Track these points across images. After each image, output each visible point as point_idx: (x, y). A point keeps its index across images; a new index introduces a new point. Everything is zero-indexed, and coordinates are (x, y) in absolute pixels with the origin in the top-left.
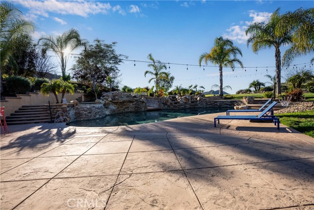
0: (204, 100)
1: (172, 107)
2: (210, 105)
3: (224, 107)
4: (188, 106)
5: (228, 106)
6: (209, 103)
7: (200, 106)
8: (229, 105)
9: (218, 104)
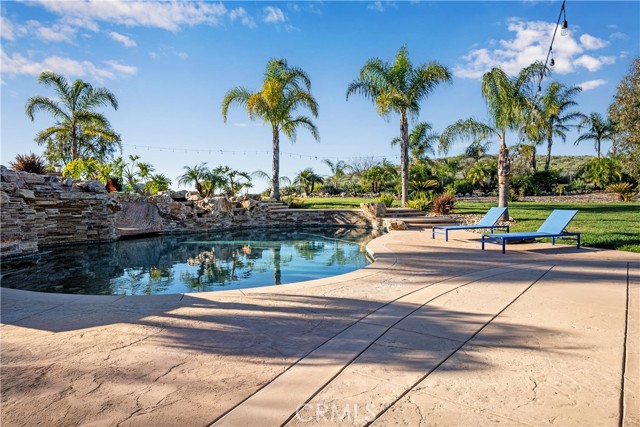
0: (263, 208)
1: (191, 225)
2: (276, 220)
3: (308, 226)
4: (228, 223)
5: (319, 223)
6: (274, 216)
7: (252, 222)
8: (322, 220)
9: (295, 219)
